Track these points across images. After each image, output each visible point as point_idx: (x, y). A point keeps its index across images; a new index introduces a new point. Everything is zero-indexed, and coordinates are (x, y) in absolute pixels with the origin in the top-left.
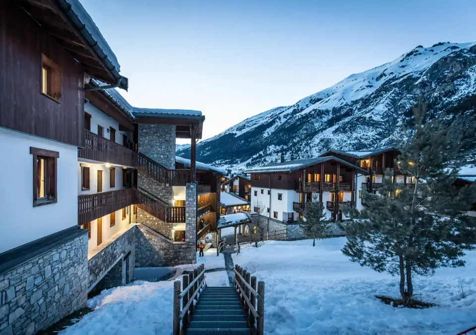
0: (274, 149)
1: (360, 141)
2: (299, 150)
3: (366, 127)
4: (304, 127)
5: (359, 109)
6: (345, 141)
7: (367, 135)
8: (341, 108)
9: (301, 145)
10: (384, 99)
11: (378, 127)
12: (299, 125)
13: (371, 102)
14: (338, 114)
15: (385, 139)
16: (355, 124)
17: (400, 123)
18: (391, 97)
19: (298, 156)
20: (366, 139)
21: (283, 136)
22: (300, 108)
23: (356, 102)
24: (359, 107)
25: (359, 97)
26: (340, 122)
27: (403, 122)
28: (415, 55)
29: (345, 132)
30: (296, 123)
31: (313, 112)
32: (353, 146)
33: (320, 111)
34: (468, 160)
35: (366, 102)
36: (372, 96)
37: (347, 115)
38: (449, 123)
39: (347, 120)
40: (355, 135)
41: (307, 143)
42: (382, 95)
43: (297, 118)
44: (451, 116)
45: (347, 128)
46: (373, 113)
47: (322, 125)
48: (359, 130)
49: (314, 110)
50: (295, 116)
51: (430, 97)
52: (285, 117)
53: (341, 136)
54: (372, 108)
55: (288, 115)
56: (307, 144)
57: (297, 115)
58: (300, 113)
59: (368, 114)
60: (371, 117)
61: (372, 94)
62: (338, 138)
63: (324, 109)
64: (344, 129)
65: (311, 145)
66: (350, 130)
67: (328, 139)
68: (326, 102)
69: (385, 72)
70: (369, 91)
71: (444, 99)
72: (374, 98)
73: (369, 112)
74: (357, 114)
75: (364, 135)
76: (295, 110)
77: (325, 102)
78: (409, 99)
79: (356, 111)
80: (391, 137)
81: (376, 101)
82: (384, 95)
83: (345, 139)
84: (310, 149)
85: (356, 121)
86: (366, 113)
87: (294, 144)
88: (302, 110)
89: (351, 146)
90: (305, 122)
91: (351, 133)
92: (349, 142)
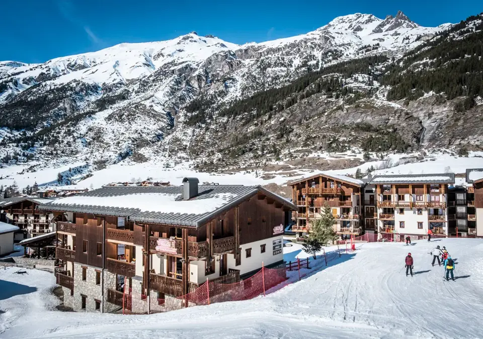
0: (9, 135)
1: (141, 135)
2: (56, 140)
3: (147, 118)
4: (61, 105)
5: (137, 92)
6: (123, 134)
7: (148, 129)
8: (115, 86)
9: (59, 133)
10: (164, 86)
11: (160, 121)
12: (51, 101)
13: (151, 86)
14: (110, 94)
15: (169, 136)
16: (134, 112)
17: (182, 119)
18: (171, 85)
19: (55, 150)
20: (148, 134)
21: (23, 113)
22: (52, 72)
23: (132, 82)
24: (136, 89)
25: (136, 77)
26: (114, 106)
27: (185, 118)
28: (190, 41)
29: (122, 121)
30: (46, 96)
31: (74, 84)
32: (133, 141)
33: (84, 84)
34: (242, 167)
35: (144, 84)
36: (151, 79)
37: (122, 97)
38: (224, 126)
39: (122, 104)
40: (134, 127)
41: (69, 130)
42: (161, 80)
43: (48, 88)
44: (226, 119)
45: (124, 116)
46: (153, 101)
47: (89, 105)
48: (139, 121)
49: (75, 81)
50: (44, 84)
51: (207, 93)
52: (26, 81)
53: (117, 126)
54: (152, 94)
55: (31, 79)
56: (69, 133)
57: (48, 82)
58: (52, 81)
59: (148, 101)
60: (152, 106)
61: (151, 76)
62: (113, 128)
63: (91, 83)
64: (121, 116)
65: (75, 134)
66: (129, 119)
67: (100, 128)
68: (93, 73)
69: (163, 52)
70: (147, 72)
71: (219, 98)
72: (154, 81)
73: (149, 99)
74: (135, 98)
75: (145, 128)
76: (42, 74)
77: (91, 72)
78: (188, 91)
79: (133, 94)
80: (174, 134)
81: (155, 85)
82: (164, 81)
83: (122, 131)
84: (74, 141)
85: (135, 108)
86: (145, 100)
87: (47, 131)
88: (55, 77)
89: (130, 142)
90: (61, 98)
91: (130, 123)
92: (127, 135)
